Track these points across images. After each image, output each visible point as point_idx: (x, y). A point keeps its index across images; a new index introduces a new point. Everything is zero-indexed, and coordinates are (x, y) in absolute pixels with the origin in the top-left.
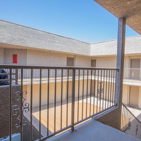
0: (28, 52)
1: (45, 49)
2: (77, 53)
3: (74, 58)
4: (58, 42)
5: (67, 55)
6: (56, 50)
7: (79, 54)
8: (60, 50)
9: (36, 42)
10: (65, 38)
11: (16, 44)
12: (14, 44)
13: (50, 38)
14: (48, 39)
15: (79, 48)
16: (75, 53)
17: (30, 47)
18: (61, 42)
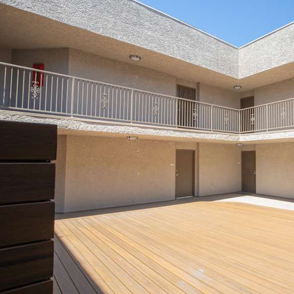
0: (70, 56)
1: (113, 39)
2: (203, 66)
3: (195, 90)
4: (151, 26)
5: (177, 79)
6: (145, 47)
7: (209, 68)
8: (156, 50)
9: (90, 15)
10: (169, 20)
11: (29, 10)
12: (26, 9)
13: (129, 11)
14: (123, 15)
15: (207, 53)
16: (196, 64)
17: (72, 24)
18: (158, 27)
